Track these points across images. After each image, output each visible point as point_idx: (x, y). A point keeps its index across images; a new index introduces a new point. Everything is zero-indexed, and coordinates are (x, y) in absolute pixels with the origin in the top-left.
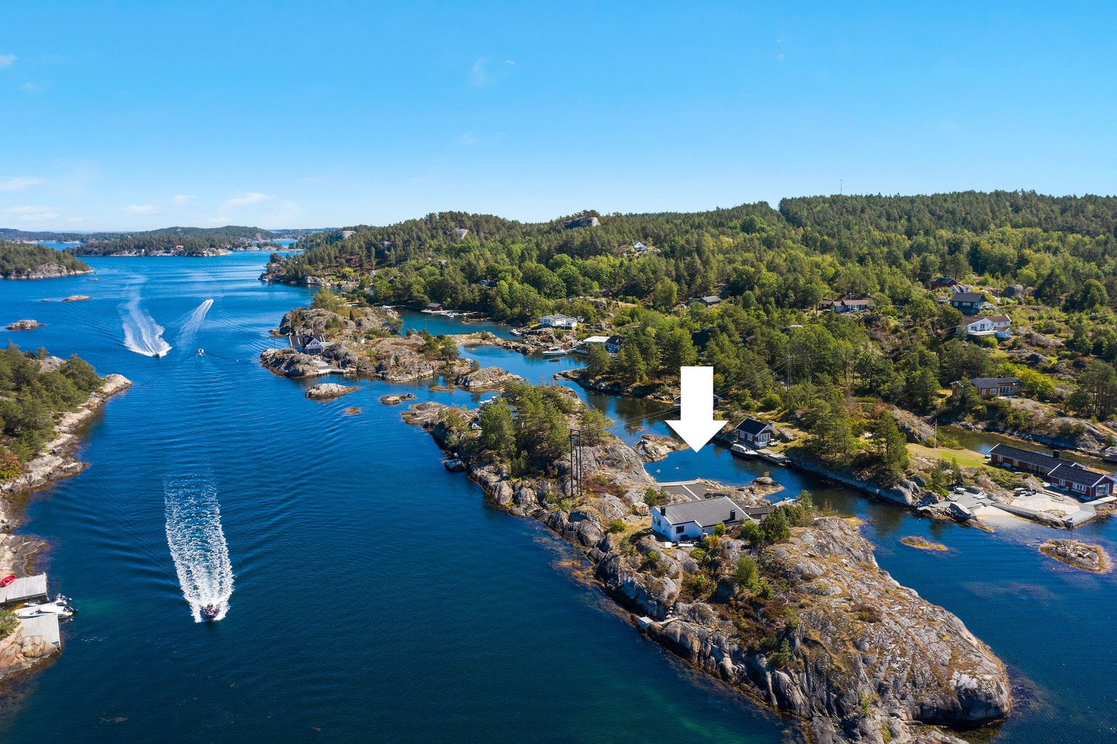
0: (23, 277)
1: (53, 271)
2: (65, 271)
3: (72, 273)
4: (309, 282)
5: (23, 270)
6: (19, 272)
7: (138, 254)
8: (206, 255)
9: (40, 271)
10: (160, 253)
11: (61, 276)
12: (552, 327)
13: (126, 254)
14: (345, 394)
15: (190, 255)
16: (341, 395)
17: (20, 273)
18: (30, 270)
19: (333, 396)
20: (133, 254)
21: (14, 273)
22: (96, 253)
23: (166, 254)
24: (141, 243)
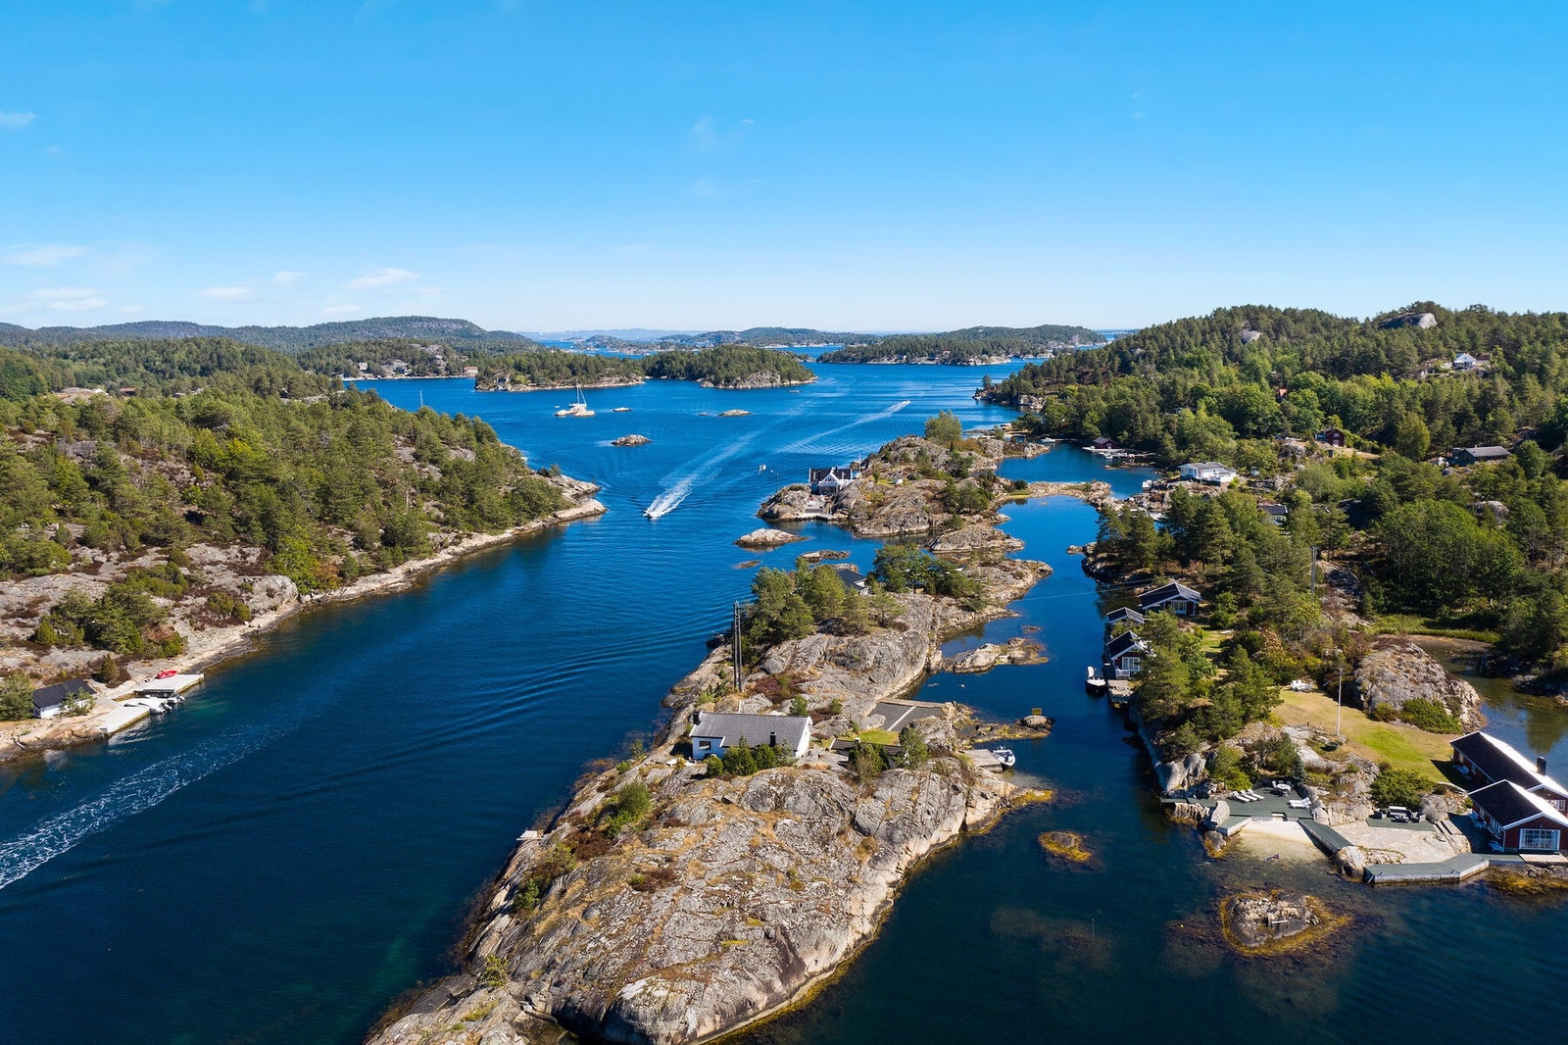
0: (731, 387)
1: (764, 380)
2: (779, 380)
3: (787, 383)
4: (1022, 402)
5: (733, 378)
6: (728, 380)
7: (898, 362)
8: (972, 364)
9: (749, 380)
10: (924, 360)
11: (772, 387)
12: (1195, 480)
13: (885, 361)
14: (782, 544)
15: (954, 363)
16: (777, 545)
17: (729, 382)
18: (739, 379)
19: (765, 544)
20: (893, 362)
21: (723, 382)
22: (853, 359)
23: (929, 362)
24: (904, 348)
